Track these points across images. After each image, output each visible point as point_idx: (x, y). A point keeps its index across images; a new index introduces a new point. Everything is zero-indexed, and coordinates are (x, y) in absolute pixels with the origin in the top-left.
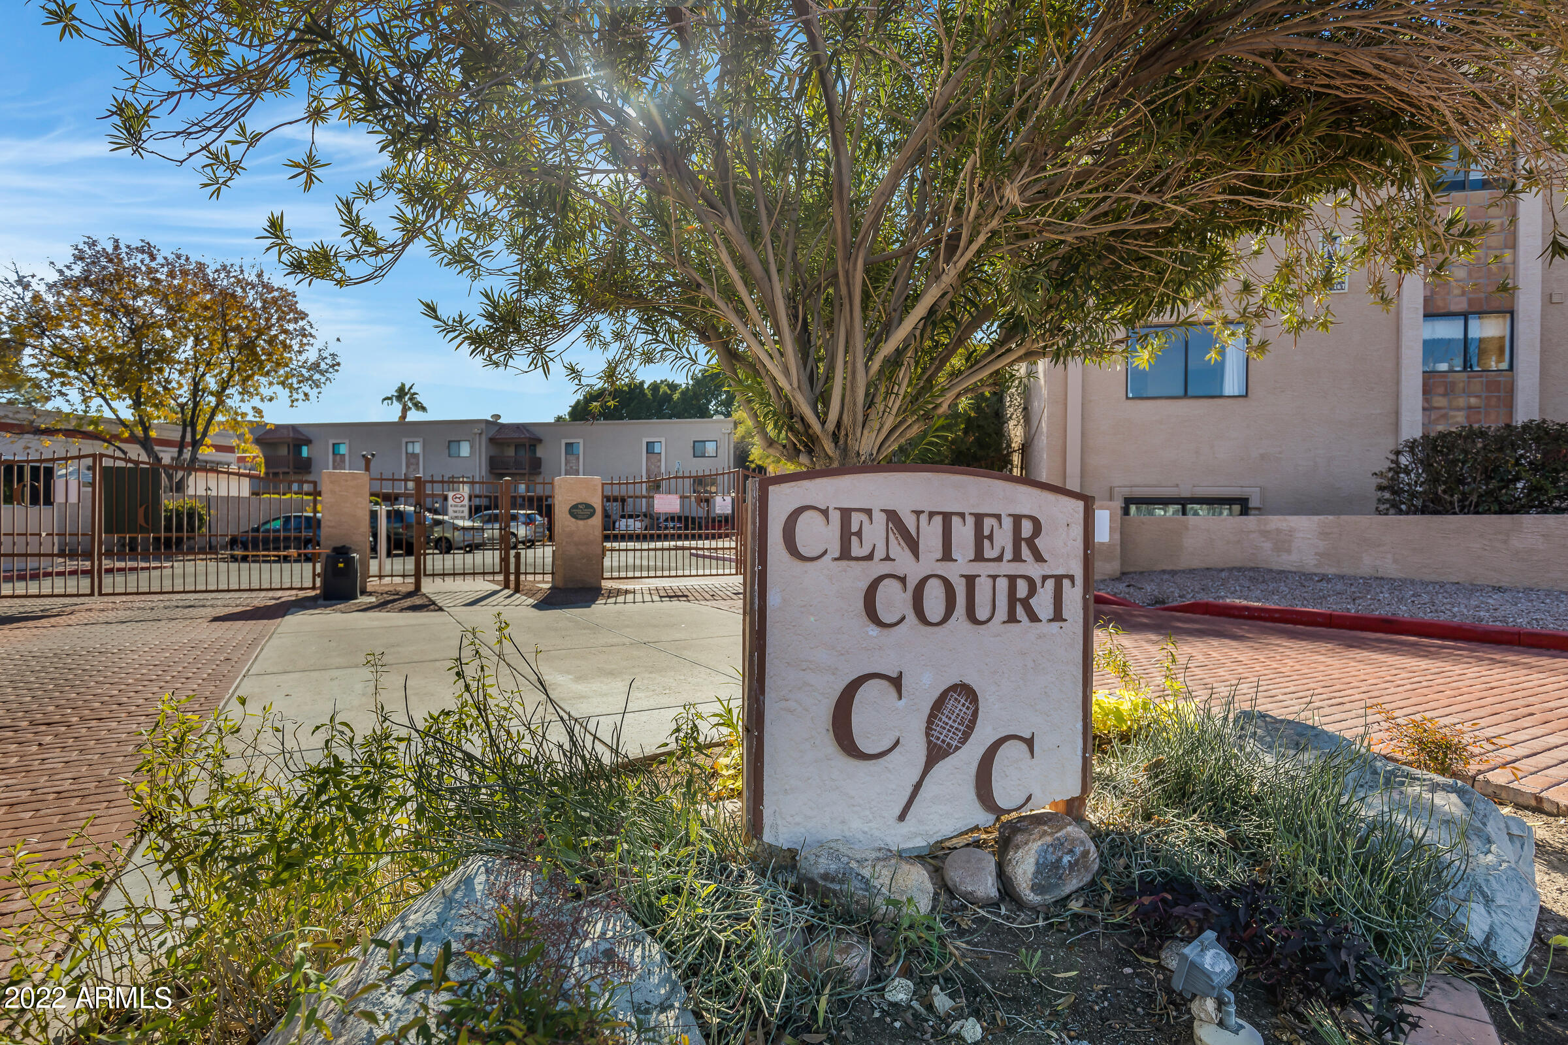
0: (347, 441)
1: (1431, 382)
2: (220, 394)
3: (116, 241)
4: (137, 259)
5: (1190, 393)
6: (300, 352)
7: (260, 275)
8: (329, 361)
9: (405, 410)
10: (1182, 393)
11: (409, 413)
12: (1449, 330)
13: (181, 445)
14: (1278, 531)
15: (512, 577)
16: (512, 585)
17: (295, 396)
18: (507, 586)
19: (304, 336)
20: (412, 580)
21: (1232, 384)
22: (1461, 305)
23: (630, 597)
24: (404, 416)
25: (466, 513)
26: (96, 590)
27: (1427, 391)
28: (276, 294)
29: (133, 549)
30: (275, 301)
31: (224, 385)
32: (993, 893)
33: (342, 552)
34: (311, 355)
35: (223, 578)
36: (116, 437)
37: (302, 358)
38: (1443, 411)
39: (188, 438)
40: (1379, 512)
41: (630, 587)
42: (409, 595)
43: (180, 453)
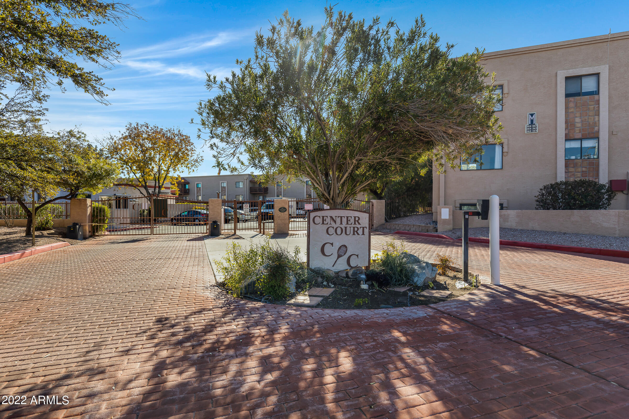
0: (201, 183)
1: (568, 163)
2: (168, 171)
3: (138, 124)
4: (144, 129)
5: (482, 168)
6: (191, 156)
7: (179, 131)
8: (200, 159)
9: (220, 170)
10: (480, 168)
11: (221, 171)
12: (575, 145)
13: (155, 187)
14: (504, 215)
15: (262, 230)
16: (262, 232)
17: (190, 170)
18: (260, 233)
19: (193, 151)
20: (233, 231)
21: (497, 165)
22: (580, 136)
23: (297, 236)
24: (219, 173)
25: (248, 211)
26: (152, 233)
27: (566, 166)
28: (184, 137)
29: (144, 222)
30: (183, 139)
31: (169, 168)
32: (345, 276)
33: (215, 222)
34: (195, 157)
35: (172, 230)
36: (138, 186)
37: (192, 158)
38: (573, 173)
39: (157, 185)
40: (537, 209)
41: (297, 233)
42: (233, 235)
43: (155, 190)
